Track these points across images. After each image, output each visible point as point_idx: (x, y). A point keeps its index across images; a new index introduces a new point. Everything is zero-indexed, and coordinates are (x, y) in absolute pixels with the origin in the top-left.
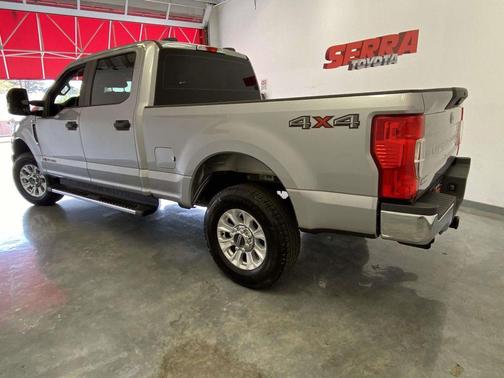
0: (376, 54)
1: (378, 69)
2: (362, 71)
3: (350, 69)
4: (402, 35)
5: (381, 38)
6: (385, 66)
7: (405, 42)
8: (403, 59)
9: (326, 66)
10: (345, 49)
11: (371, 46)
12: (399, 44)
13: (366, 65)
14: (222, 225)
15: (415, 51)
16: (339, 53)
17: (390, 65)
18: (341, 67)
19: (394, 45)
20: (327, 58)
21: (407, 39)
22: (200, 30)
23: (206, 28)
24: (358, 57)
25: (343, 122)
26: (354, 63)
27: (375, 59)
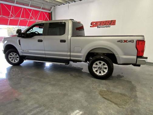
0: (105, 25)
1: (106, 28)
2: (101, 28)
3: (98, 28)
4: (112, 21)
5: (106, 21)
6: (107, 28)
7: (113, 23)
8: (112, 26)
9: (91, 27)
10: (96, 23)
11: (104, 23)
12: (111, 23)
13: (102, 27)
14: (94, 65)
15: (115, 25)
16: (95, 24)
17: (109, 28)
18: (95, 27)
19: (110, 23)
20: (91, 24)
21: (113, 22)
22: (49, 13)
23: (52, 12)
24: (100, 25)
25: (130, 41)
26: (99, 26)
27: (105, 26)
